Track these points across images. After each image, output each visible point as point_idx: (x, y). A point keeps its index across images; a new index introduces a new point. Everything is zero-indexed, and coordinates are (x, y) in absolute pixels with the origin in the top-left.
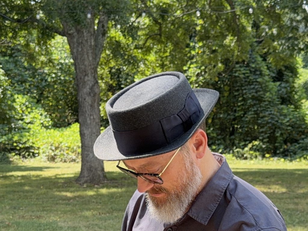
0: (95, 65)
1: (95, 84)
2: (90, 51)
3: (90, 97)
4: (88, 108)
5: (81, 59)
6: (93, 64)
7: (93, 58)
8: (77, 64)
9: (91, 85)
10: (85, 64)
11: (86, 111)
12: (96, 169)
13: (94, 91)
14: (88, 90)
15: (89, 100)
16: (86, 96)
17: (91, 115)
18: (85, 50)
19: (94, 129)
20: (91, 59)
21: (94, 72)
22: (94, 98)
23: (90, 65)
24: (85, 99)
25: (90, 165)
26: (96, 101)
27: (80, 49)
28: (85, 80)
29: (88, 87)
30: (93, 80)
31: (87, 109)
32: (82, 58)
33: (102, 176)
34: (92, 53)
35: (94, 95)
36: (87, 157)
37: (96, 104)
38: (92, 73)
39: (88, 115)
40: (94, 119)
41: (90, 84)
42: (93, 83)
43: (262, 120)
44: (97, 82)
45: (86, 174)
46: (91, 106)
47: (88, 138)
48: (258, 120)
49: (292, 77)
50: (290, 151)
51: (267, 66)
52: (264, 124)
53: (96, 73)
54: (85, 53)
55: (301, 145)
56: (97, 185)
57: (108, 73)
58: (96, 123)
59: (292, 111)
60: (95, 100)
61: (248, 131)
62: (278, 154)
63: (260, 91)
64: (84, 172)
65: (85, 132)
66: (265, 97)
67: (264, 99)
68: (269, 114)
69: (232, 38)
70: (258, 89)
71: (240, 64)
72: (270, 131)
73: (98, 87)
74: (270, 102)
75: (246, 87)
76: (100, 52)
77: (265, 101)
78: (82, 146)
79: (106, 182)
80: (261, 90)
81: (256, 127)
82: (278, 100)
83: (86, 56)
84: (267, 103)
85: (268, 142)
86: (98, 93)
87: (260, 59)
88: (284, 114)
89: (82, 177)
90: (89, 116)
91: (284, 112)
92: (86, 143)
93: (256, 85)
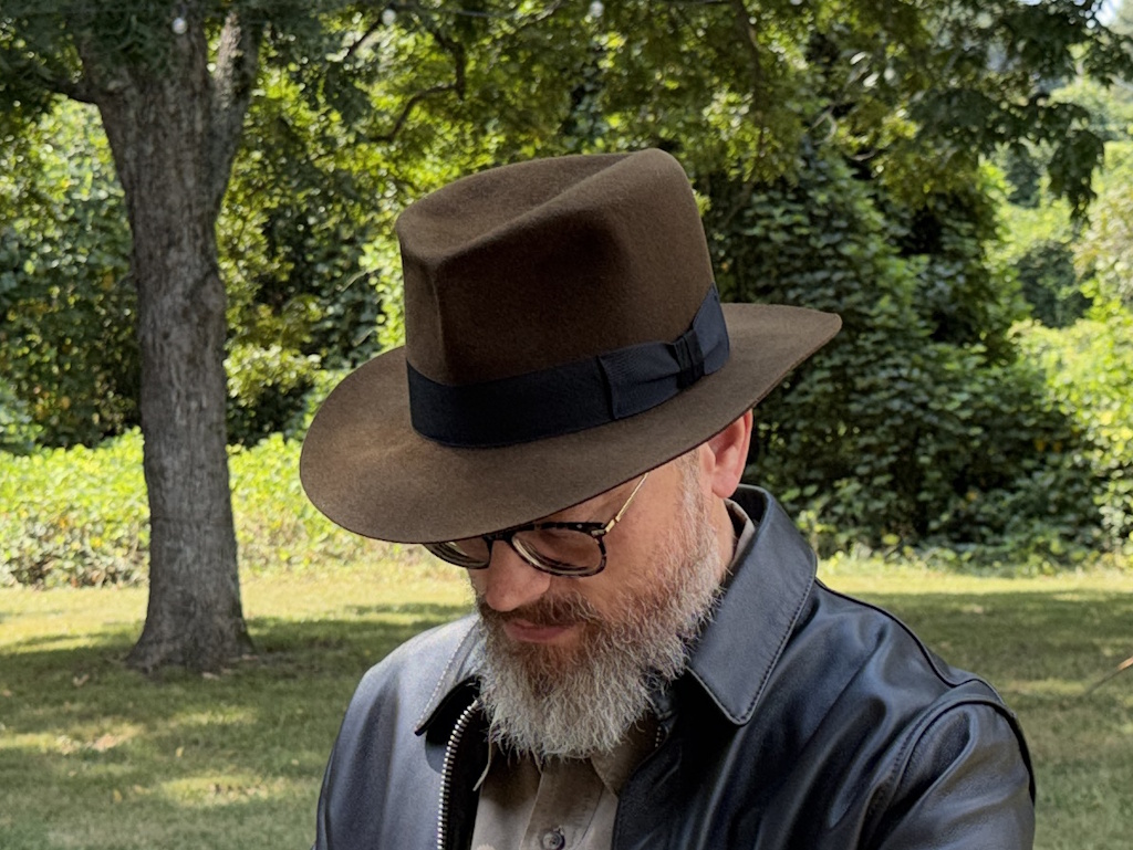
0: (209, 207)
1: (206, 275)
2: (189, 156)
3: (186, 327)
4: (178, 368)
5: (151, 184)
6: (201, 204)
7: (200, 181)
8: (136, 204)
9: (190, 281)
10: (168, 201)
11: (170, 382)
12: (208, 609)
13: (202, 304)
14: (180, 300)
15: (181, 337)
16: (170, 322)
17: (188, 397)
18: (169, 151)
19: (202, 450)
20: (190, 182)
21: (204, 232)
22: (201, 329)
23: (190, 206)
24: (166, 336)
25: (183, 593)
26: (212, 339)
27: (150, 149)
28: (169, 263)
29: (179, 289)
30: (198, 262)
31: (174, 376)
32: (158, 183)
33: (233, 634)
34: (195, 161)
35: (204, 321)
36: (171, 561)
37: (209, 354)
38: (196, 237)
39: (179, 396)
40: (201, 408)
41: (189, 276)
42: (197, 273)
43: (865, 400)
44: (215, 269)
45: (167, 628)
46: (191, 361)
47: (179, 488)
48: (848, 401)
49: (972, 235)
50: (980, 518)
51: (875, 197)
52: (872, 416)
53: (209, 235)
54: (169, 163)
55: (1020, 495)
56: (211, 671)
57: (259, 231)
58: (210, 427)
59: (980, 366)
60: (207, 336)
61: (811, 444)
62: (935, 532)
63: (849, 292)
64: (159, 624)
65: (167, 461)
66: (874, 312)
67: (868, 322)
68: (894, 379)
69: (733, 97)
70: (845, 284)
71: (771, 193)
72: (896, 442)
73: (219, 287)
74: (891, 332)
75: (796, 278)
76: (227, 157)
77: (872, 330)
78: (152, 520)
79: (246, 657)
80: (856, 285)
81: (842, 430)
82: (923, 324)
83: (173, 173)
84: (880, 336)
85: (892, 486)
86: (217, 311)
87: (845, 172)
88: (950, 376)
89: (151, 643)
90: (183, 399)
91: (948, 371)
92: (169, 506)
93: (836, 269)
